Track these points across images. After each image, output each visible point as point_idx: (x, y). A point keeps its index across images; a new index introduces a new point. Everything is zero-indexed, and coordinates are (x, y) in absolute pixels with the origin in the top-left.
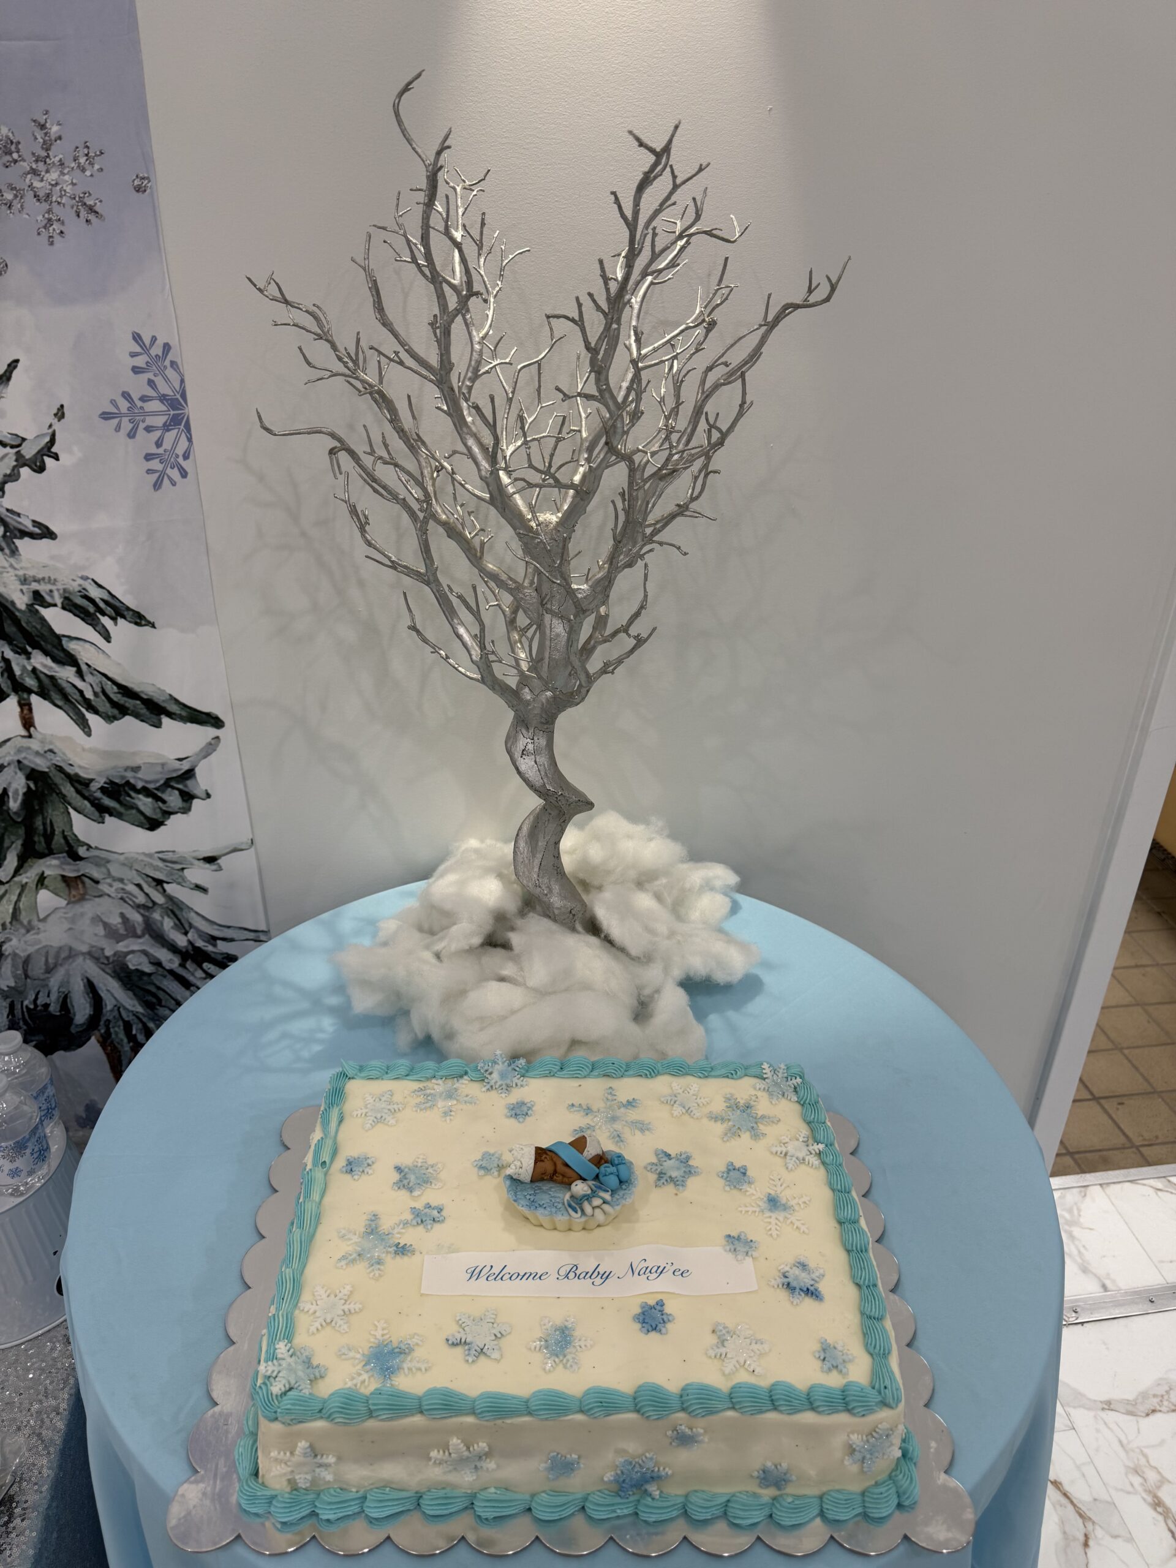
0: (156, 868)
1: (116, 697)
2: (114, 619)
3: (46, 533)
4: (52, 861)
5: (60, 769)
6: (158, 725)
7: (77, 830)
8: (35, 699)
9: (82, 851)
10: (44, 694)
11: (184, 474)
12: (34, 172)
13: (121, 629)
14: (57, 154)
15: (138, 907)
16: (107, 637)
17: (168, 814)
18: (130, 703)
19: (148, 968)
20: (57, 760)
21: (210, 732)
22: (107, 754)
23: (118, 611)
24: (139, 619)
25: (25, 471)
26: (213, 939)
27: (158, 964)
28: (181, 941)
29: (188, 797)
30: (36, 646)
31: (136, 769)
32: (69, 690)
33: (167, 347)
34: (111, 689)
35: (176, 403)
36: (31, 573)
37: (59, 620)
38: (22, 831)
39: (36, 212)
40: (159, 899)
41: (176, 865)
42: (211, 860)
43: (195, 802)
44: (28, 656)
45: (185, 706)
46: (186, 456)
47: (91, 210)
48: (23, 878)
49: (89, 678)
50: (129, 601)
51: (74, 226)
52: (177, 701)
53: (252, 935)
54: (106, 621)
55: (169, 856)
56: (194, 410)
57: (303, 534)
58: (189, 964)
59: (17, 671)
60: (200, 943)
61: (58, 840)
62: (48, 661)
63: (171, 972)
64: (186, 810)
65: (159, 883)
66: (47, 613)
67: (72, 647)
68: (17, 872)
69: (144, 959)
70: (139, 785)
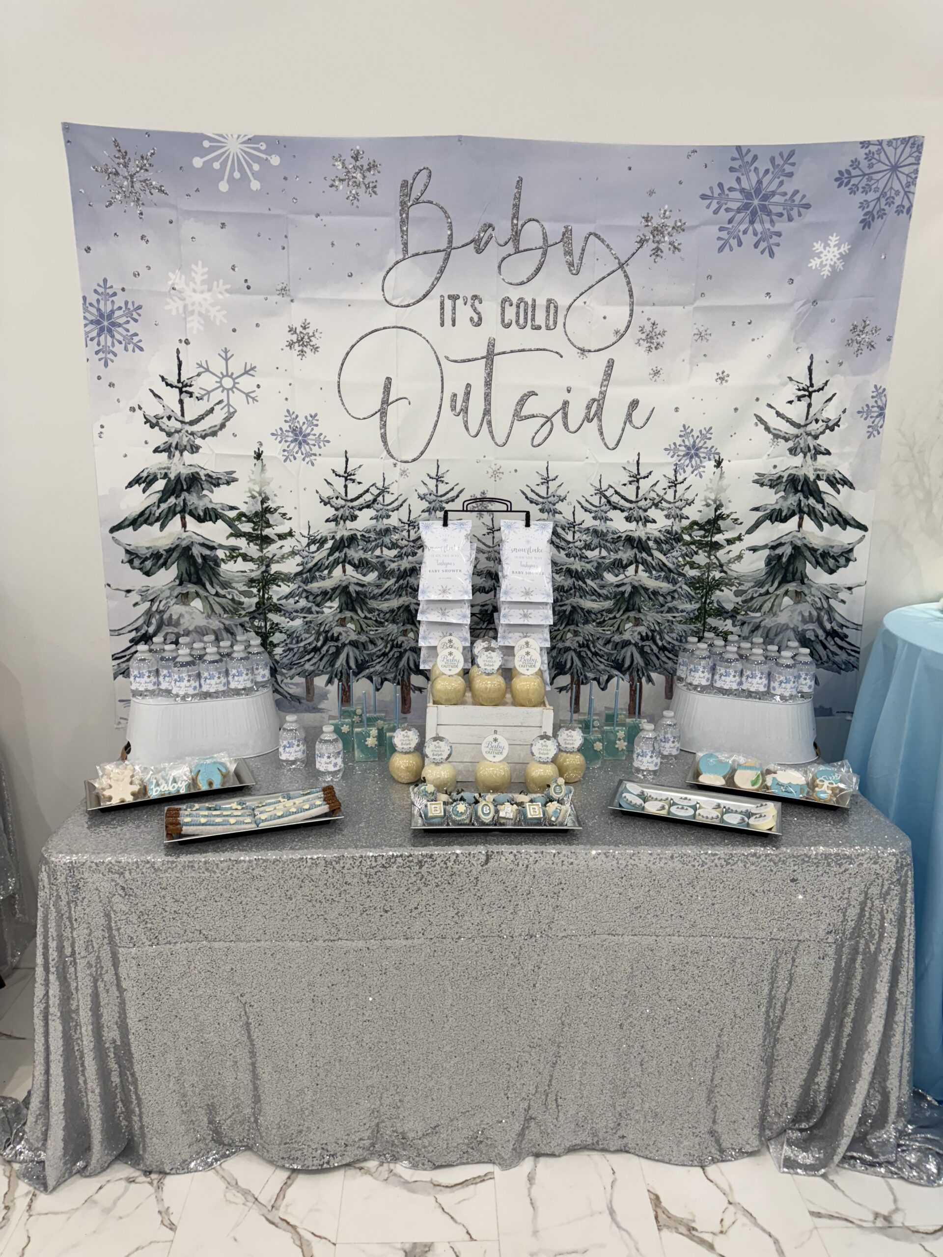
0: (828, 592)
1: (836, 516)
2: (843, 485)
3: (828, 453)
4: (794, 584)
5: (806, 545)
6: (844, 529)
7: (807, 571)
8: (806, 516)
9: (806, 581)
10: (809, 515)
11: (879, 433)
12: (858, 335)
13: (844, 490)
14: (866, 330)
15: (817, 609)
16: (838, 492)
17: (838, 567)
18: (840, 519)
19: (813, 638)
20: (805, 542)
21: (862, 533)
22: (826, 539)
23: (845, 482)
24: (851, 486)
25: (828, 431)
26: (842, 626)
27: (817, 636)
28: (828, 626)
29: (848, 560)
30: (812, 495)
31: (832, 547)
32: (818, 513)
33: (884, 390)
34: (835, 512)
35: (882, 408)
36: (819, 467)
37: (823, 486)
38: (783, 571)
39: (856, 346)
40: (826, 606)
41: (836, 590)
42: (850, 589)
43: (851, 563)
44: (808, 499)
45: (857, 522)
46: (881, 427)
47: (872, 346)
48: (778, 592)
49: (827, 508)
50: (850, 479)
51: (865, 350)
52: (854, 520)
53: (855, 627)
54: (839, 486)
55: (834, 586)
56: (887, 411)
57: (913, 456)
58: (829, 638)
59: (802, 504)
60: (836, 628)
61: (799, 574)
62: (814, 501)
63: (821, 641)
64: (846, 566)
65: (828, 598)
66: (819, 483)
67: (824, 496)
68: (776, 589)
69: (813, 634)
70: (832, 554)
